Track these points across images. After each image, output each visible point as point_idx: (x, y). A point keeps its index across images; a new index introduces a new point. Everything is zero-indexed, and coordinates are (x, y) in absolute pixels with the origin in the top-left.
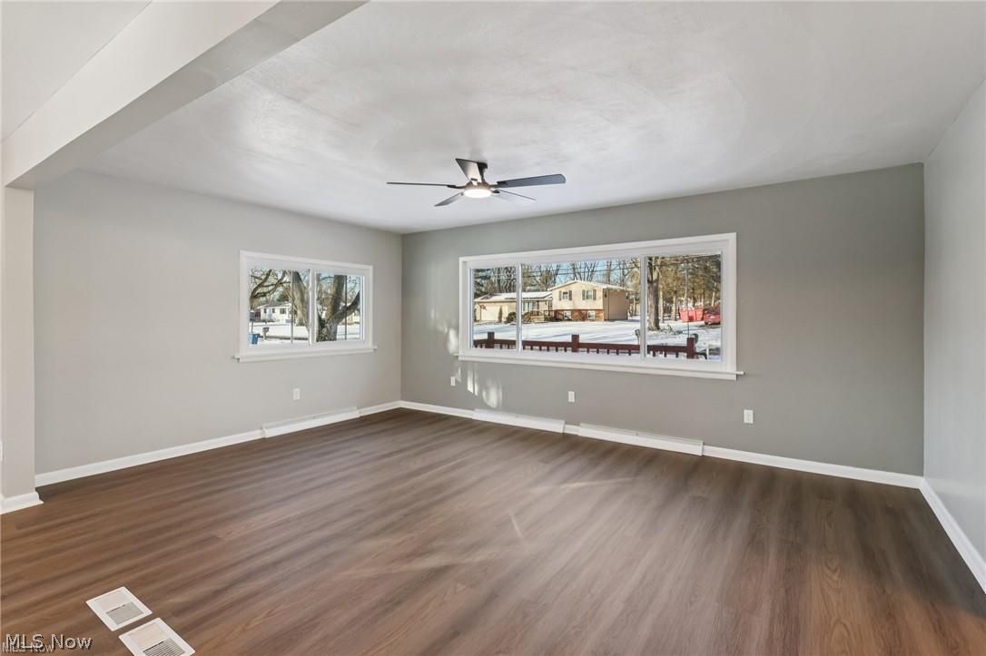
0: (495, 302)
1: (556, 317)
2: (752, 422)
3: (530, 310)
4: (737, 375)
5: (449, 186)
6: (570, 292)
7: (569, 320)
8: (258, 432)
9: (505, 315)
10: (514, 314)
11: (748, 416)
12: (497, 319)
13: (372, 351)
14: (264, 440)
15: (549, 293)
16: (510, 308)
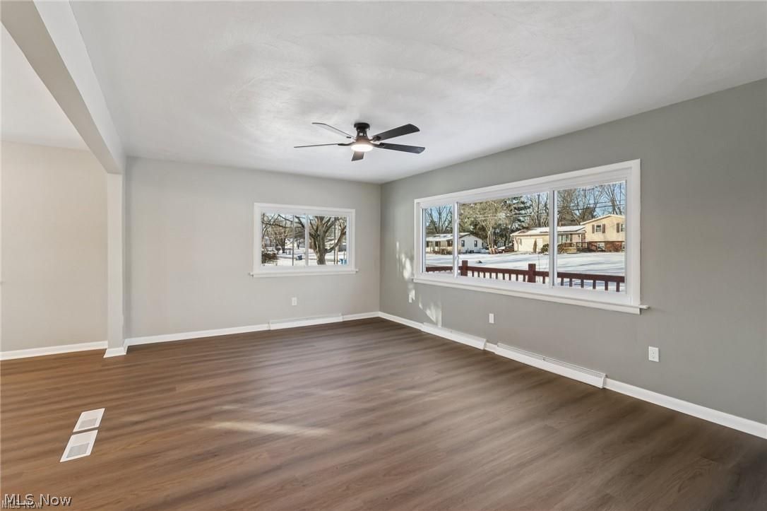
0: (531, 235)
1: (590, 248)
2: (657, 360)
3: (564, 242)
4: (641, 309)
5: (339, 145)
6: (604, 226)
7: (602, 251)
8: (267, 325)
9: (540, 246)
10: (547, 245)
11: (653, 354)
12: (532, 250)
13: (354, 273)
14: (269, 331)
15: (582, 227)
16: (544, 241)
